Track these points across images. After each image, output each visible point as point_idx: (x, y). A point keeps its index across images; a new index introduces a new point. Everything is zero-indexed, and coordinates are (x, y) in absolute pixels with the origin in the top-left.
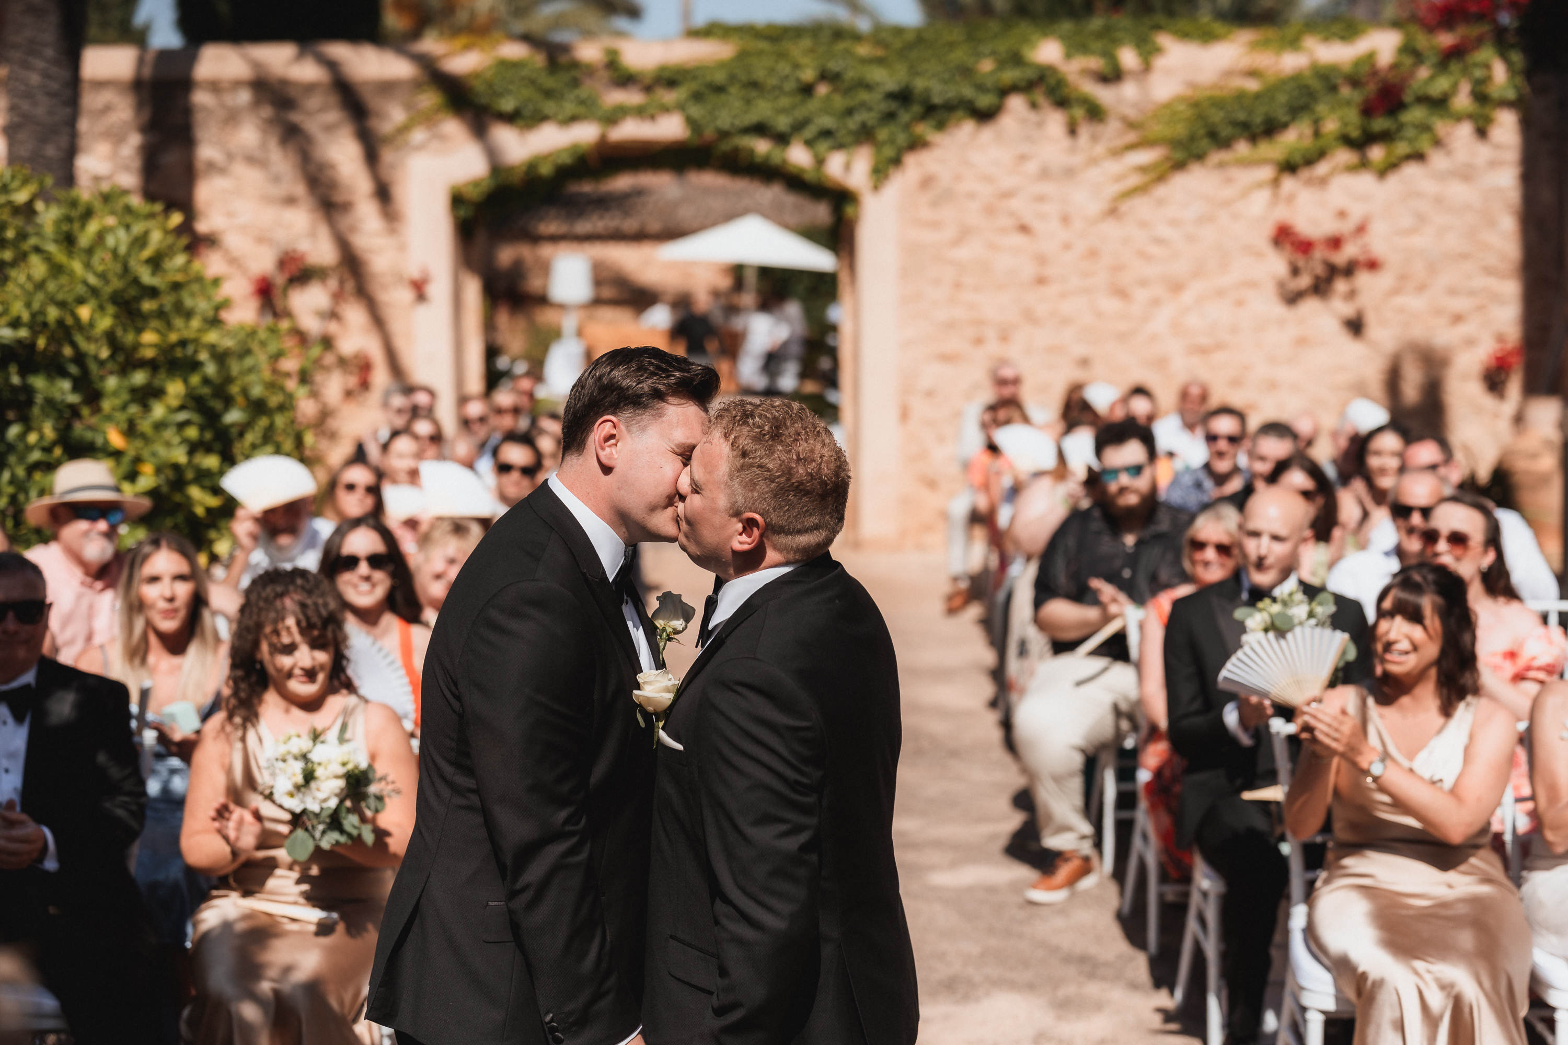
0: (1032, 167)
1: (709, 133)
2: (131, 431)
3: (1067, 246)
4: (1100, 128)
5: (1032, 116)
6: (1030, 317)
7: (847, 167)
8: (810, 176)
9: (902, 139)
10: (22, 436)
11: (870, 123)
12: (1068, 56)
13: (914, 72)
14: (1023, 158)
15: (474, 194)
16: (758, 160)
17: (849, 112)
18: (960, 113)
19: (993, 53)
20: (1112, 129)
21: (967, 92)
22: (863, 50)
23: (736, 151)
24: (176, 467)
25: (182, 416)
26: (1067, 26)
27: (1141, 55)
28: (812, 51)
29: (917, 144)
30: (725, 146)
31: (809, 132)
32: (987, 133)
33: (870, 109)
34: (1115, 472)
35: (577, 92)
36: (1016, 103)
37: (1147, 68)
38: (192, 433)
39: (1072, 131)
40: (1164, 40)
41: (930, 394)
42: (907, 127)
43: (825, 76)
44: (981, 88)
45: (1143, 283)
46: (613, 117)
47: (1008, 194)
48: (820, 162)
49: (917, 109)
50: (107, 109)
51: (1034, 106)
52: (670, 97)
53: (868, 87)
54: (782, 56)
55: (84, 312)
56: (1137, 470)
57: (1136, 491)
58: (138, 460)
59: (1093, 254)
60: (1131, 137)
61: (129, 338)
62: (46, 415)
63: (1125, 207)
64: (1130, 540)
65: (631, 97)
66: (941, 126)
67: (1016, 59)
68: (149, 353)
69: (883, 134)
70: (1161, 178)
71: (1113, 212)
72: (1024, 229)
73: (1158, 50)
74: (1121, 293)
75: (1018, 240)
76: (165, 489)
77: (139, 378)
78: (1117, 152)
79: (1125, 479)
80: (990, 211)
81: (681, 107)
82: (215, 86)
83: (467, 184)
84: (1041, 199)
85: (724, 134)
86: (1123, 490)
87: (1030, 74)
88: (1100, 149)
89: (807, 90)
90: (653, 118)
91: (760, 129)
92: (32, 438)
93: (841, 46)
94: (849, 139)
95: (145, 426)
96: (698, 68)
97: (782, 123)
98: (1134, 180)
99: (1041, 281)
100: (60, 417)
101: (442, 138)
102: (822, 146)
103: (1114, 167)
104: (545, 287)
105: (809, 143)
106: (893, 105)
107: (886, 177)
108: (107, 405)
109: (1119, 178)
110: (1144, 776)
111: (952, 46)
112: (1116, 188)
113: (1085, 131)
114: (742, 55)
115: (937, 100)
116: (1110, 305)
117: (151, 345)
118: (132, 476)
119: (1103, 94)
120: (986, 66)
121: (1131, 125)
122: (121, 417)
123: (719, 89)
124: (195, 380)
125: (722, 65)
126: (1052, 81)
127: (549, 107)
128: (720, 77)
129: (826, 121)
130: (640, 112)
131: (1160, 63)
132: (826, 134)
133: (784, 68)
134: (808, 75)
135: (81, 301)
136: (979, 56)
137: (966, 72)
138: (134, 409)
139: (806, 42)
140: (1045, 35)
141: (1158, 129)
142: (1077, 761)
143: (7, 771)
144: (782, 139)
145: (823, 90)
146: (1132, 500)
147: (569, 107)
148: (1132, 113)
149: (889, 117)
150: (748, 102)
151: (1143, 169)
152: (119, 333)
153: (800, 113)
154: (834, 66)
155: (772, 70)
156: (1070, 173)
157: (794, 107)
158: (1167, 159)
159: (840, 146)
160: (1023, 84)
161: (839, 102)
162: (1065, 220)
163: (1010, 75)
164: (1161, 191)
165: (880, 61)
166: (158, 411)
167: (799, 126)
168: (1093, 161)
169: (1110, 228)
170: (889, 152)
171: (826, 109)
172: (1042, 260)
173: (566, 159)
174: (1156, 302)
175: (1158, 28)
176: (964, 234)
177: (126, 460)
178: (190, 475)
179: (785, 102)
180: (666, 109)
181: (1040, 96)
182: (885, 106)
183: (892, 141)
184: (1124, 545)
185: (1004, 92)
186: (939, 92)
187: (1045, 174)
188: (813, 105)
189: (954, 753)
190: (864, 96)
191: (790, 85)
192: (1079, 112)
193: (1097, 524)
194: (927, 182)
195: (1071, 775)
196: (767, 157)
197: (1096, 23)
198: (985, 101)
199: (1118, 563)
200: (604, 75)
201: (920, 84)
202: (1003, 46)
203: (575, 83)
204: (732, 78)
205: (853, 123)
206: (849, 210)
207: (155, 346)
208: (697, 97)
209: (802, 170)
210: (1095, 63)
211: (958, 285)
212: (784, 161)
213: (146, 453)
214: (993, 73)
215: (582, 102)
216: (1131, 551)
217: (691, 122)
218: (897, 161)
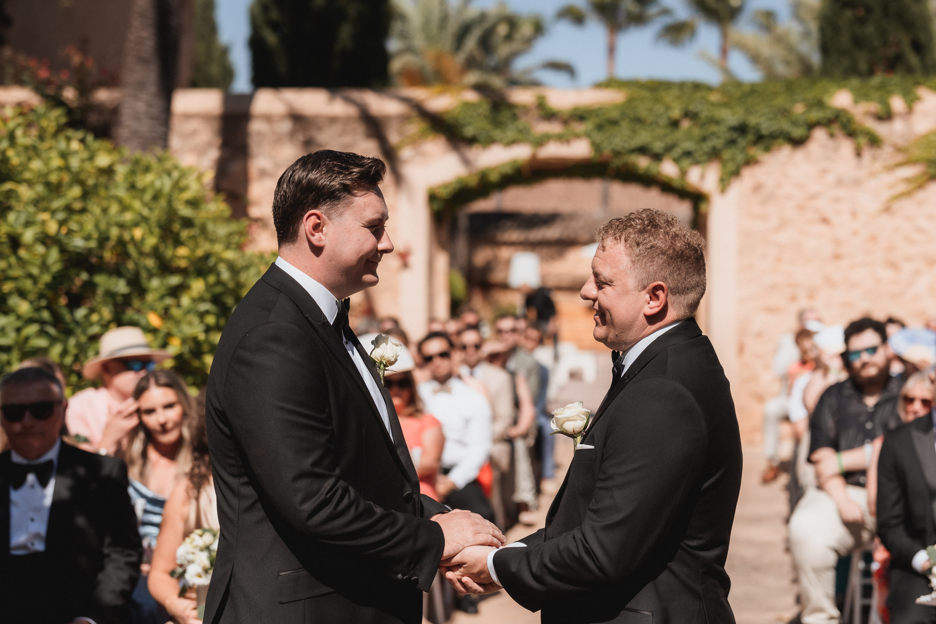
0: (831, 178)
1: (607, 152)
2: (166, 314)
3: (855, 233)
4: (878, 152)
5: (831, 143)
6: (829, 282)
7: (702, 177)
8: (677, 183)
9: (740, 157)
10: (87, 317)
11: (718, 147)
12: (856, 102)
13: (749, 112)
14: (824, 172)
15: (444, 193)
16: (641, 172)
17: (704, 139)
18: (780, 141)
19: (804, 100)
20: (886, 153)
21: (786, 126)
22: (714, 97)
23: (626, 165)
24: (195, 340)
25: (204, 307)
26: (855, 82)
27: (906, 101)
28: (679, 97)
29: (750, 162)
30: (617, 162)
31: (677, 152)
32: (800, 154)
33: (718, 137)
34: (858, 353)
35: (516, 124)
36: (819, 134)
37: (910, 110)
38: (211, 320)
39: (858, 154)
40: (923, 92)
41: (759, 335)
42: (744, 150)
43: (688, 114)
44: (795, 123)
45: (909, 259)
46: (540, 142)
47: (813, 197)
48: (684, 173)
49: (751, 137)
50: (194, 133)
51: (832, 136)
52: (580, 127)
53: (716, 122)
54: (658, 100)
55: (138, 233)
56: (873, 350)
57: (874, 365)
58: (169, 335)
59: (873, 239)
60: (900, 158)
61: (169, 253)
62: (105, 303)
63: (896, 206)
64: (871, 401)
65: (554, 128)
66: (767, 149)
67: (820, 104)
68: (183, 264)
69: (727, 154)
70: (921, 187)
71: (887, 209)
72: (825, 221)
73: (918, 99)
74: (893, 266)
75: (821, 228)
76: (187, 356)
77: (174, 280)
78: (890, 168)
79: (865, 357)
80: (801, 208)
81: (588, 135)
82: (268, 118)
83: (439, 187)
84: (837, 200)
85: (617, 154)
86: (865, 365)
87: (828, 114)
88: (878, 166)
89: (675, 124)
90: (568, 142)
91: (643, 150)
92: (95, 317)
93: (699, 95)
94: (704, 158)
95: (176, 312)
96: (600, 109)
97: (658, 146)
98: (902, 188)
99: (837, 257)
100: (115, 305)
101: (423, 155)
102: (685, 163)
103: (887, 178)
104: (506, 278)
105: (676, 161)
106: (735, 135)
107: (729, 184)
108: (150, 297)
109: (891, 186)
110: (875, 566)
111: (775, 95)
112: (888, 194)
113: (867, 154)
114: (630, 101)
115: (764, 132)
116: (886, 274)
117: (184, 257)
118: (164, 345)
119: (881, 129)
120: (799, 109)
121: (899, 150)
122: (160, 306)
123: (614, 123)
124: (212, 279)
125: (616, 107)
126: (844, 120)
127: (497, 133)
128: (615, 114)
129: (688, 145)
130: (561, 138)
131: (919, 107)
132: (688, 154)
133: (659, 108)
134: (676, 113)
135: (136, 224)
136: (794, 101)
137: (785, 112)
138: (169, 301)
139: (675, 92)
140: (840, 87)
141: (918, 153)
142: (832, 559)
143: (32, 520)
144: (657, 157)
145: (686, 124)
146: (872, 371)
147: (511, 133)
148: (900, 142)
149: (732, 143)
150: (634, 132)
151: (908, 180)
152: (162, 248)
153: (669, 140)
154: (692, 108)
155: (650, 110)
156: (857, 182)
157: (666, 135)
158: (925, 173)
159: (697, 162)
160: (825, 121)
161: (697, 132)
162: (854, 215)
163: (815, 115)
164: (921, 195)
165: (726, 105)
166: (185, 300)
167: (669, 149)
168: (873, 174)
169: (886, 221)
170: (731, 167)
171: (688, 136)
172: (837, 242)
173: (508, 170)
174: (917, 273)
175: (918, 84)
176: (783, 224)
177: (161, 336)
178: (206, 348)
179: (659, 131)
180: (577, 136)
181: (836, 129)
182: (728, 136)
183: (733, 159)
184: (866, 406)
185: (811, 126)
186: (766, 127)
187: (840, 183)
188: (678, 135)
189: (757, 569)
190: (713, 128)
191: (663, 121)
192: (863, 141)
193: (848, 391)
194: (757, 188)
195: (827, 569)
196: (647, 169)
197: (877, 80)
198: (797, 132)
199: (863, 418)
200: (535, 113)
201: (753, 120)
202: (810, 95)
203: (515, 117)
204: (624, 115)
205: (707, 146)
206: (703, 207)
207: (187, 258)
208: (600, 127)
209: (671, 179)
210: (874, 107)
211: (779, 260)
212: (659, 173)
213: (174, 331)
214: (804, 113)
215: (520, 131)
216: (870, 410)
217: (596, 146)
218: (736, 173)
